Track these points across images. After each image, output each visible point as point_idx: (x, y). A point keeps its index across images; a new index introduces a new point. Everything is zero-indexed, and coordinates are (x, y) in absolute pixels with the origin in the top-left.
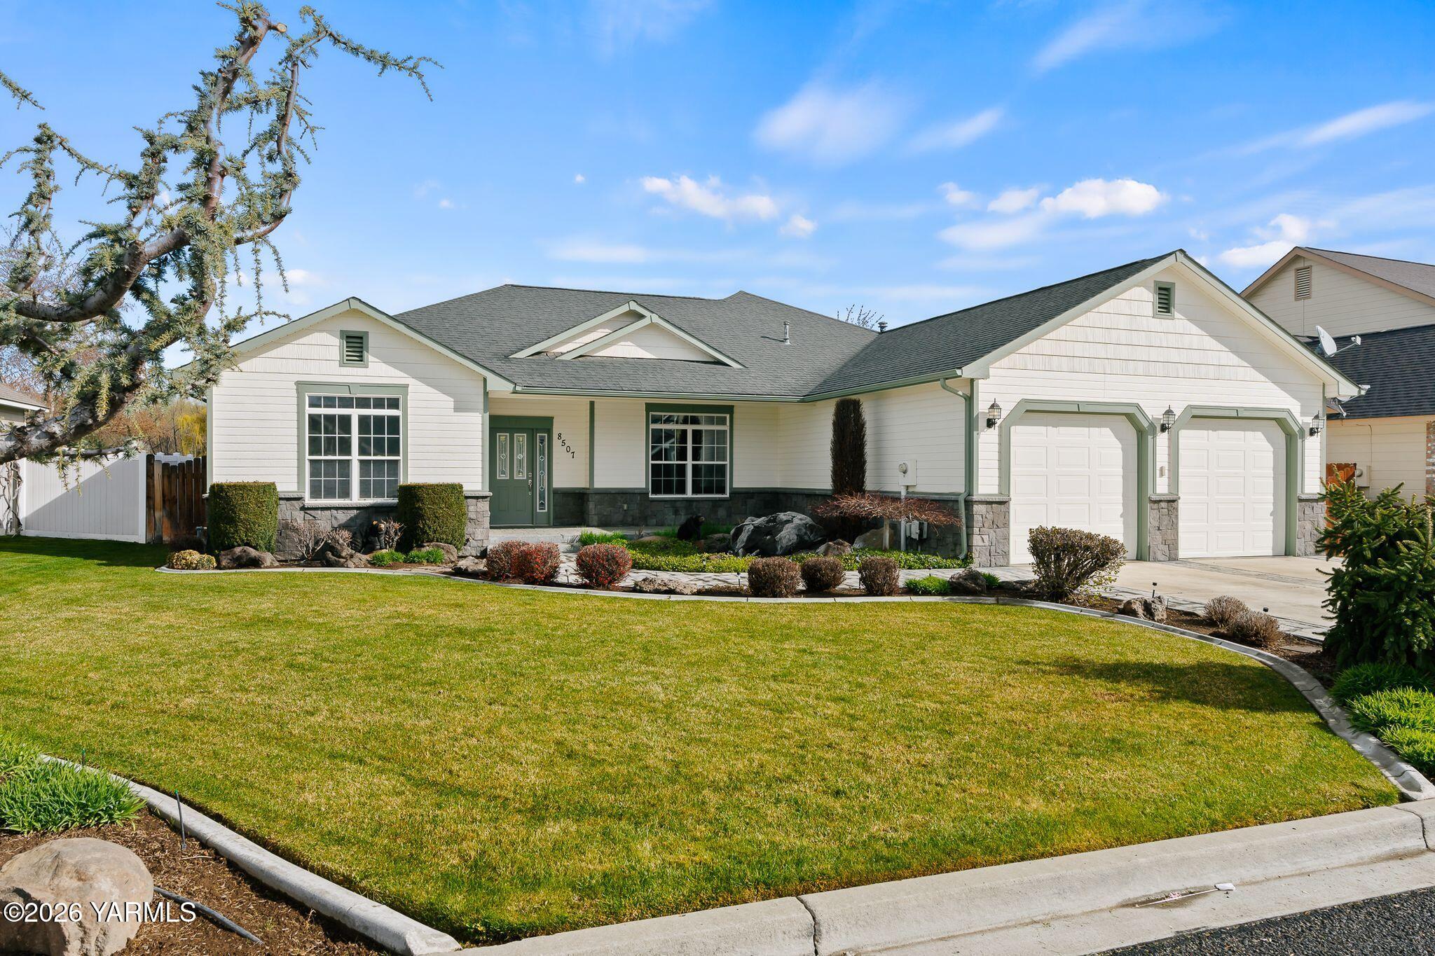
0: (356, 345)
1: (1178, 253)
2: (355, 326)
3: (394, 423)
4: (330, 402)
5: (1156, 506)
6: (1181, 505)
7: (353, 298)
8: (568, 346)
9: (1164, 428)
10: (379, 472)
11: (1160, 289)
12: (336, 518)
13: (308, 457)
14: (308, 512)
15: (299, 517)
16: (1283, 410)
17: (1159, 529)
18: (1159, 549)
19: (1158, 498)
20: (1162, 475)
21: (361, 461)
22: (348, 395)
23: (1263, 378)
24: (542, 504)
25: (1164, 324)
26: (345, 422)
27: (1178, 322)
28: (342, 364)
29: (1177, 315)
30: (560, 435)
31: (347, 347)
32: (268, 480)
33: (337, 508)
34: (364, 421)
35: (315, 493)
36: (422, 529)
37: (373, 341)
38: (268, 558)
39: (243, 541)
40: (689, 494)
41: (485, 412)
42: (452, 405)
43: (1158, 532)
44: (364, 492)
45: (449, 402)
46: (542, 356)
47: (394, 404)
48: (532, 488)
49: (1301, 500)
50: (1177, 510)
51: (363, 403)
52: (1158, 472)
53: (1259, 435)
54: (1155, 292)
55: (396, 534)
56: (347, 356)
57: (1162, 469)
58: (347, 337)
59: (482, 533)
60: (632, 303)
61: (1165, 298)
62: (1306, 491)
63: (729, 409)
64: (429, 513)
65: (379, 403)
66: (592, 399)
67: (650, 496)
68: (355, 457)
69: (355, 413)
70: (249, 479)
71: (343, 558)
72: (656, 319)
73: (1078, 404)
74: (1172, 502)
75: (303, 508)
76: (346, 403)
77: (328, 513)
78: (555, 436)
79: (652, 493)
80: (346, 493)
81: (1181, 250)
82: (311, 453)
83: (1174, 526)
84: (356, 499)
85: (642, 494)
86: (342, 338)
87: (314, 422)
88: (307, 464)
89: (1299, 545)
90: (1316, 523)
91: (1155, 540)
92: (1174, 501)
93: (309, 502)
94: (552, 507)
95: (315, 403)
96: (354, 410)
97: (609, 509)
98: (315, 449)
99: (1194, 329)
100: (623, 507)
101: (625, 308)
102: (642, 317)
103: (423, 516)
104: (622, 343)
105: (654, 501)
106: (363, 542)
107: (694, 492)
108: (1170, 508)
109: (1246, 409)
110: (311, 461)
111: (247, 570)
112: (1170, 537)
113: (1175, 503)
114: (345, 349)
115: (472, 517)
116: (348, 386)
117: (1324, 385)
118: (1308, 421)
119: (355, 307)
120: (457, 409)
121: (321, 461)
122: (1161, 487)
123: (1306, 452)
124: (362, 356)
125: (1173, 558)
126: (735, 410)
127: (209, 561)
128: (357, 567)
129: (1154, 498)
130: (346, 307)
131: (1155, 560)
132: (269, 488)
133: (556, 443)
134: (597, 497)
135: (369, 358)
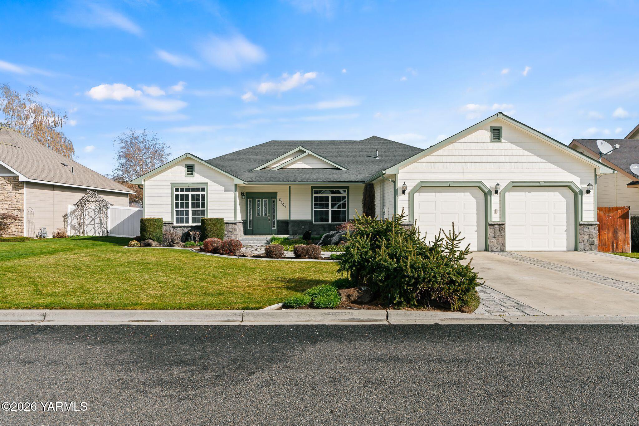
0: (190, 169)
1: (499, 114)
2: (190, 163)
3: (203, 197)
4: (182, 190)
5: (492, 227)
6: (507, 227)
7: (188, 153)
8: (275, 165)
9: (496, 192)
10: (198, 214)
11: (493, 130)
12: (184, 230)
13: (175, 209)
14: (175, 228)
15: (172, 229)
16: (569, 182)
17: (494, 237)
18: (495, 247)
19: (493, 223)
20: (496, 213)
21: (193, 210)
22: (188, 187)
23: (556, 167)
24: (274, 227)
25: (497, 145)
26: (187, 196)
27: (504, 144)
28: (186, 176)
29: (503, 141)
30: (280, 199)
31: (188, 170)
32: (160, 217)
33: (184, 227)
34: (193, 196)
35: (177, 222)
36: (206, 235)
37: (196, 168)
38: (155, 243)
39: (149, 238)
40: (330, 222)
41: (235, 191)
42: (223, 189)
43: (494, 239)
44: (194, 221)
45: (222, 188)
46: (266, 170)
47: (203, 189)
48: (270, 220)
49: (581, 225)
50: (504, 228)
51: (193, 190)
52: (493, 212)
53: (557, 194)
54: (491, 132)
55: (198, 236)
56: (188, 173)
57: (495, 210)
58: (188, 167)
59: (234, 236)
60: (300, 147)
61: (497, 134)
62: (584, 220)
63: (347, 188)
64: (209, 229)
65: (198, 190)
66: (290, 185)
67: (313, 223)
68: (190, 209)
69: (190, 193)
70: (152, 217)
71: (175, 244)
72: (310, 152)
73: (449, 183)
74: (501, 226)
75: (173, 227)
76: (187, 190)
77: (181, 228)
78: (278, 200)
79: (315, 222)
80: (187, 222)
81: (500, 113)
82: (176, 208)
83: (503, 236)
84: (191, 224)
85: (310, 222)
86: (186, 167)
87: (177, 196)
88: (175, 212)
89: (580, 246)
90: (591, 236)
91: (493, 243)
92: (502, 225)
93: (175, 224)
94: (277, 227)
95: (177, 190)
96: (190, 192)
97: (296, 228)
98: (177, 206)
99: (514, 147)
100: (302, 227)
101: (297, 149)
102: (305, 152)
103: (207, 230)
104: (298, 163)
105: (315, 225)
106: (185, 239)
107: (332, 221)
108: (500, 228)
109: (545, 182)
110: (176, 210)
111: (147, 247)
112: (500, 240)
113: (503, 226)
114: (187, 171)
115: (230, 230)
116: (188, 184)
117: (595, 169)
118: (585, 187)
119: (189, 156)
120: (225, 191)
121: (179, 210)
122: (496, 218)
123: (584, 202)
124: (192, 173)
125: (502, 249)
126: (350, 187)
127: (137, 244)
128: (178, 247)
129: (491, 223)
130: (185, 156)
131: (492, 251)
132: (160, 220)
133: (279, 202)
134: (292, 223)
135: (195, 173)
